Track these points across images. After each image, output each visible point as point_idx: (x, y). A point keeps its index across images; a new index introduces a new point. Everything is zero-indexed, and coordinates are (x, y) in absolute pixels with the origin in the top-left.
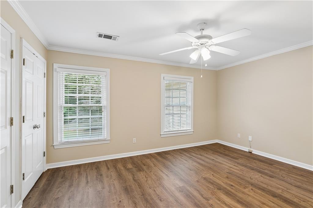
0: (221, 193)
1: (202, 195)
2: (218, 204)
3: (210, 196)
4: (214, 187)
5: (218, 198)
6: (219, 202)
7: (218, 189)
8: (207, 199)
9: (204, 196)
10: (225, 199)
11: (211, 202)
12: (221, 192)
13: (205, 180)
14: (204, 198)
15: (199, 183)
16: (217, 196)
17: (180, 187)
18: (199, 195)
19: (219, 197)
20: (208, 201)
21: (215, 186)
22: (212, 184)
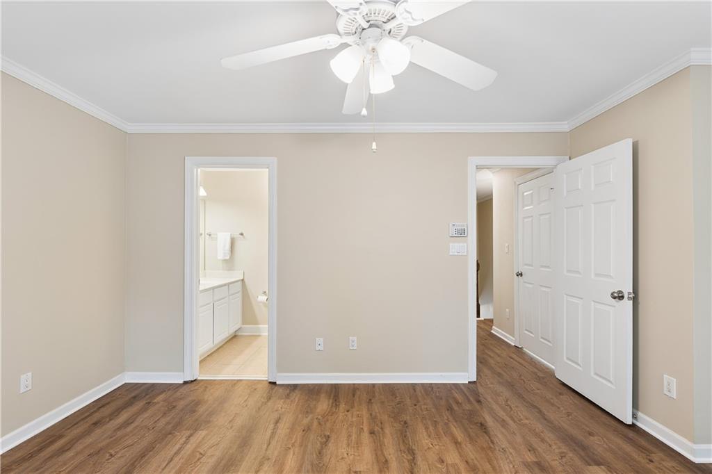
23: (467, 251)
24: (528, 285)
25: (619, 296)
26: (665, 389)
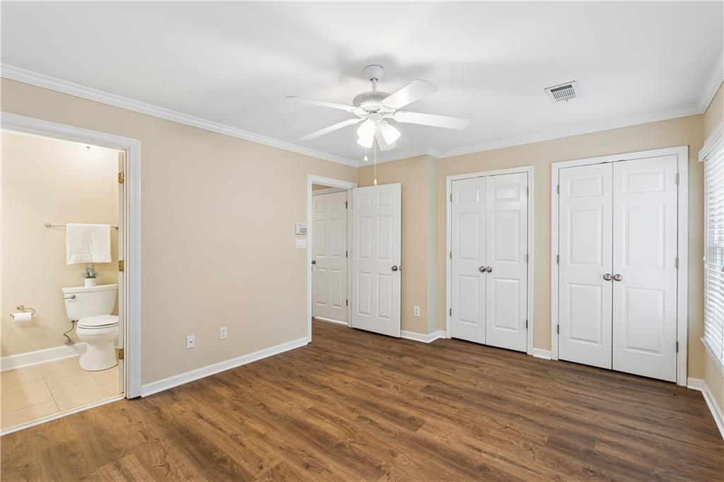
0: (337, 436)
1: (372, 422)
2: (343, 416)
3: (357, 425)
4: (352, 448)
5: (343, 424)
6: (342, 418)
7: (342, 446)
8: (362, 418)
9: (369, 422)
10: (330, 426)
11: (355, 416)
12: (337, 439)
13: (377, 465)
14: (367, 419)
15: (388, 448)
16: (345, 428)
17: (420, 426)
18: (377, 422)
19: (342, 426)
20: (358, 415)
21: (350, 452)
22: (357, 457)
23: (307, 245)
24: (321, 270)
25: (395, 269)
26: (415, 312)
